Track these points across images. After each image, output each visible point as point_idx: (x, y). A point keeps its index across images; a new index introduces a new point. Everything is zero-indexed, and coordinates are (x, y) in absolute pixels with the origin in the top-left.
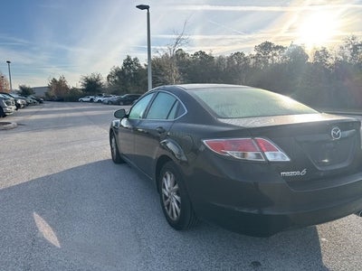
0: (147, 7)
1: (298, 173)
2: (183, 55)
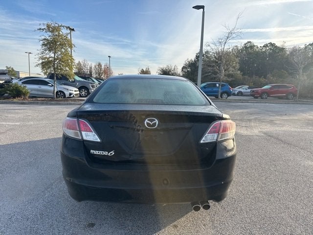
0: (203, 7)
1: (105, 153)
2: (252, 47)
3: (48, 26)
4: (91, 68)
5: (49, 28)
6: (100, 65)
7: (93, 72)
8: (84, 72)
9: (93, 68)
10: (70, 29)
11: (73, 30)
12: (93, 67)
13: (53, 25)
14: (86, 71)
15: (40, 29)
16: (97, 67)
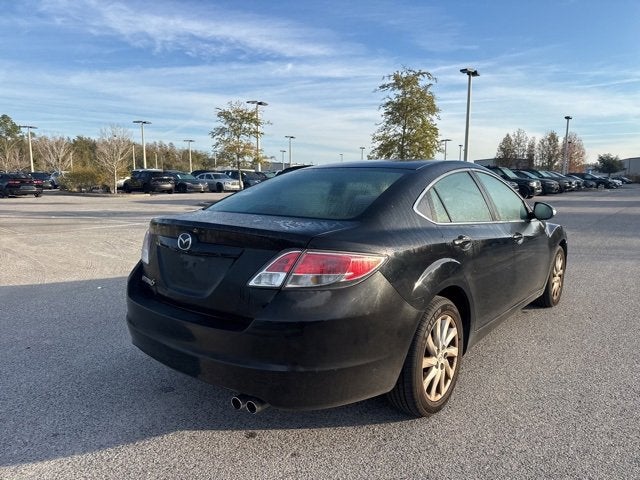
3: (396, 78)
4: (532, 146)
5: (399, 82)
6: (553, 138)
7: (537, 154)
8: (516, 156)
9: (536, 146)
10: (469, 73)
11: (475, 74)
12: (537, 143)
13: (405, 75)
14: (521, 153)
15: (383, 87)
16: (547, 143)
